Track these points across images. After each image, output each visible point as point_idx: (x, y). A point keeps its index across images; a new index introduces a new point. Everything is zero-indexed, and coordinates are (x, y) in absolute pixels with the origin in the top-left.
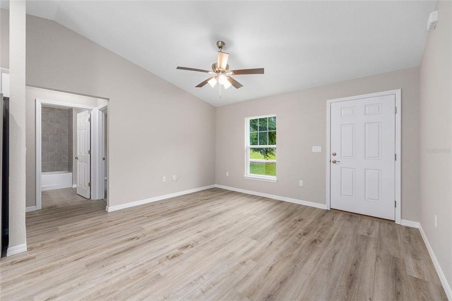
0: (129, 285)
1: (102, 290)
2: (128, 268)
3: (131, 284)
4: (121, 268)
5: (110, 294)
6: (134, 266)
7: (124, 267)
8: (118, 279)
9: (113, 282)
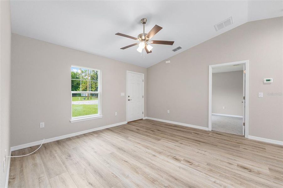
0: (224, 173)
1: (238, 184)
2: (214, 180)
3: (222, 173)
4: (217, 184)
5: (236, 179)
6: (210, 177)
7: (215, 182)
8: (226, 180)
9: (229, 182)
